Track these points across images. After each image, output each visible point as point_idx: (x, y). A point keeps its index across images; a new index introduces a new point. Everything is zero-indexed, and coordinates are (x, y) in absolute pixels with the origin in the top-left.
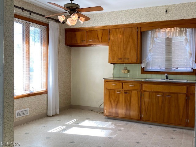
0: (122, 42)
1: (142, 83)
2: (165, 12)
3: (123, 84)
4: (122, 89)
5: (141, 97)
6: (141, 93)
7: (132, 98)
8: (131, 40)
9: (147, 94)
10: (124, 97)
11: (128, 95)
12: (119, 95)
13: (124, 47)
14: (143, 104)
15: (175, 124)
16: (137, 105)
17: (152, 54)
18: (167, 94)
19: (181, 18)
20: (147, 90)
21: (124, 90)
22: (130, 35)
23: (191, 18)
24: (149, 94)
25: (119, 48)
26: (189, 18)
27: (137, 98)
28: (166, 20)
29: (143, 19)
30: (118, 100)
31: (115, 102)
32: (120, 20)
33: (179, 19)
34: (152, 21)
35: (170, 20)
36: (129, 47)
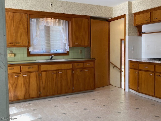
0: (12, 26)
1: (39, 65)
2: (51, 5)
3: (21, 67)
4: (21, 72)
5: (39, 77)
6: (39, 73)
7: (31, 79)
8: (21, 25)
9: (44, 73)
10: (22, 80)
11: (27, 77)
12: (17, 78)
13: (15, 32)
14: (41, 83)
15: (65, 93)
16: (36, 84)
17: (39, 39)
18: (60, 71)
19: (62, 13)
20: (44, 70)
21: (23, 73)
22: (20, 21)
23: (68, 13)
24: (46, 73)
25: (8, 32)
26: (67, 13)
27: (35, 79)
28: (51, 11)
29: (33, 8)
30: (17, 84)
31: (14, 86)
32: (9, 3)
33: (61, 13)
34: (41, 11)
35: (54, 12)
36: (20, 32)
